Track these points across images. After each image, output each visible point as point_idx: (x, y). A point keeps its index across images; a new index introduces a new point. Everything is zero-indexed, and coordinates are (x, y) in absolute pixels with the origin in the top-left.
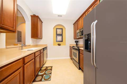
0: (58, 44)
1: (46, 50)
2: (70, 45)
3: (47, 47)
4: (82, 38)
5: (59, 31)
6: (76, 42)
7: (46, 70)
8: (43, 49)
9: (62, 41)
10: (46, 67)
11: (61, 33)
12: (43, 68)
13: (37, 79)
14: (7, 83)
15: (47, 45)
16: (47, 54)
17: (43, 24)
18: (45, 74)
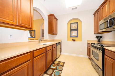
0: (72, 40)
1: (60, 45)
2: (88, 41)
3: (61, 42)
4: (111, 32)
5: (73, 26)
6: (97, 37)
7: (58, 64)
8: (57, 43)
9: (77, 37)
10: (59, 62)
11: (76, 28)
12: (56, 61)
13: (48, 72)
14: (10, 75)
15: (61, 40)
16: (61, 48)
17: (58, 21)
18: (56, 69)
